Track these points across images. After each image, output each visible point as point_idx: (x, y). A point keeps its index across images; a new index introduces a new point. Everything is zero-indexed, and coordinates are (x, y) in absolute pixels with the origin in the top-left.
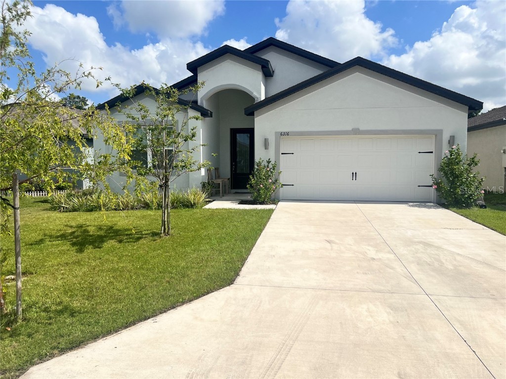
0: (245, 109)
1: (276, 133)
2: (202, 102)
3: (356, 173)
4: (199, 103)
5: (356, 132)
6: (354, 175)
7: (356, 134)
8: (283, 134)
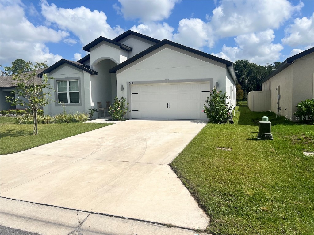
0: (110, 70)
1: (127, 82)
2: (92, 67)
3: (169, 104)
4: (91, 68)
5: (167, 81)
6: (168, 105)
7: (167, 82)
8: (130, 83)
